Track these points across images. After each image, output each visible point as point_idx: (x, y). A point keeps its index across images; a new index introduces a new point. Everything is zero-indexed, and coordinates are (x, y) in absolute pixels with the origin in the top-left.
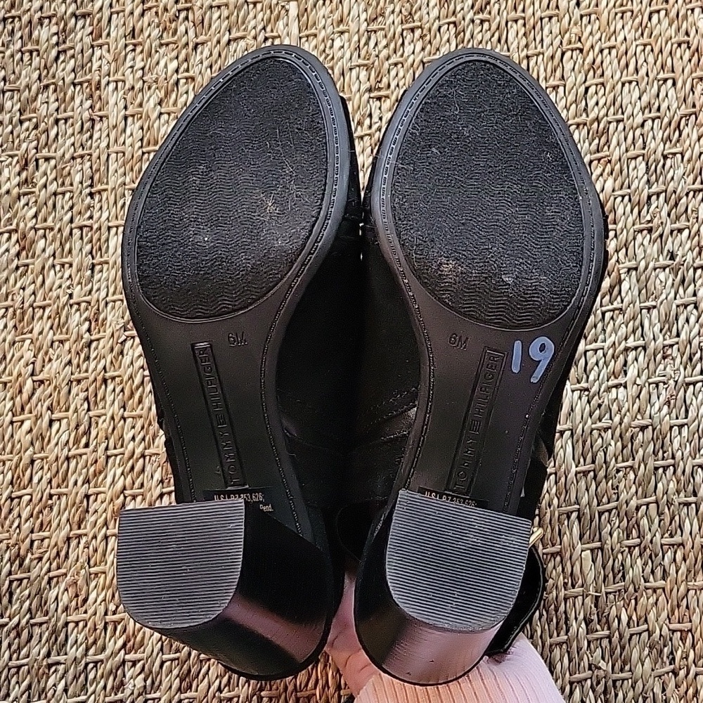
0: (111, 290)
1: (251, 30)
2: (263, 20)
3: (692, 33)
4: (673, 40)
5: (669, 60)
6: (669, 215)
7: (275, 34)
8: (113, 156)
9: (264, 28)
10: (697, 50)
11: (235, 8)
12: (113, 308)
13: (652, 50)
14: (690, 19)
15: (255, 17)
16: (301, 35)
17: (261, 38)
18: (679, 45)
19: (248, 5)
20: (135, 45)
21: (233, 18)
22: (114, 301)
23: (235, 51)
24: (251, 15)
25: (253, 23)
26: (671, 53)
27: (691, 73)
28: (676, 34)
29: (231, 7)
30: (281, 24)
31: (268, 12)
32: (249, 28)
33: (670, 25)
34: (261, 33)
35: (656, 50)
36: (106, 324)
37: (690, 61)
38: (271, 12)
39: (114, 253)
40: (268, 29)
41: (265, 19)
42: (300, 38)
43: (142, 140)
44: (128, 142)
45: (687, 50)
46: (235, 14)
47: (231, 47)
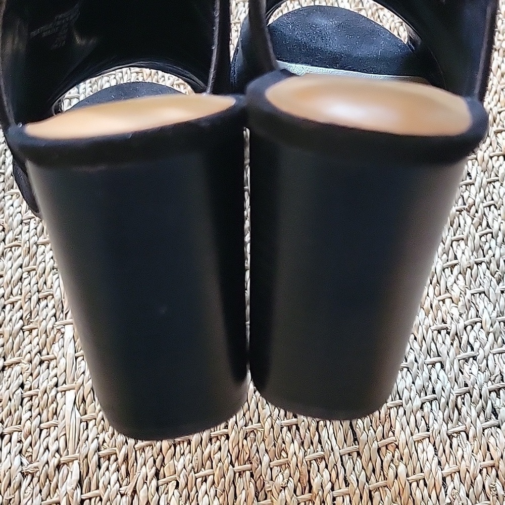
1: (26, 354)
2: (38, 344)
3: (449, 320)
4: (433, 328)
5: (433, 345)
6: (468, 496)
7: (51, 356)
9: (40, 352)
10: (457, 334)
11: (10, 335)
13: (415, 339)
14: (443, 309)
15: (31, 343)
16: (77, 354)
17: (36, 360)
18: (439, 332)
19: (23, 332)
21: (8, 346)
23: (10, 376)
24: (27, 341)
25: (28, 348)
26: (433, 340)
27: (456, 355)
28: (434, 323)
29: (6, 335)
30: (56, 347)
31: (44, 336)
32: (24, 353)
33: (427, 315)
34: (37, 356)
35: (419, 337)
37: (452, 344)
38: (47, 337)
40: (44, 352)
41: (40, 343)
42: (76, 358)
45: (447, 335)
46: (11, 341)
47: (5, 372)
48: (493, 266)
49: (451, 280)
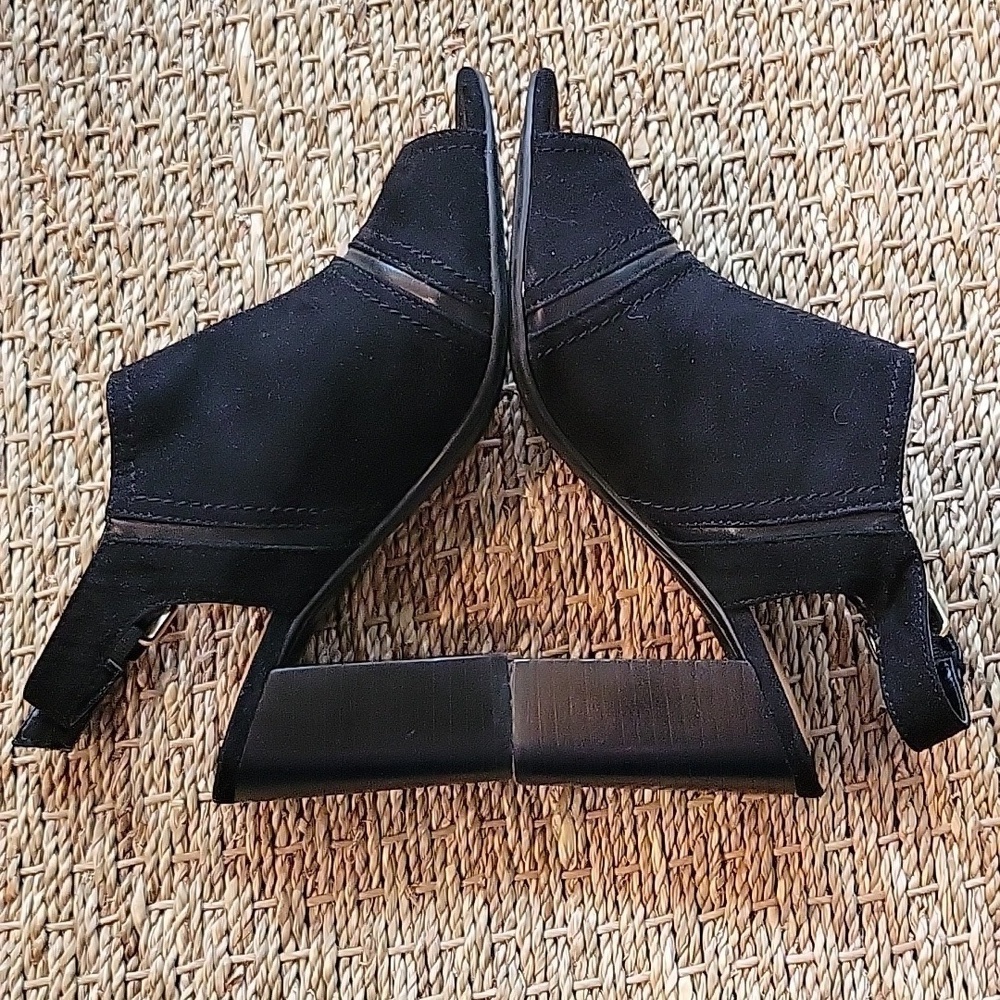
0: (18, 639)
1: (199, 258)
2: (214, 242)
3: (809, 240)
4: (783, 252)
5: (778, 280)
7: (232, 261)
8: (12, 447)
9: (217, 254)
10: (816, 265)
11: (175, 226)
12: (22, 664)
13: (755, 267)
14: (805, 221)
15: (204, 238)
16: (269, 261)
17: (212, 268)
18: (792, 258)
19: (193, 221)
20: (37, 285)
21: (173, 241)
22: (23, 655)
23: (178, 288)
24: (198, 235)
25: (200, 248)
26: (780, 270)
27: (809, 298)
28: (786, 242)
29: (170, 224)
30: (239, 247)
31: (222, 230)
32: (196, 256)
33: (779, 228)
34: (213, 261)
35: (760, 267)
36: (11, 688)
37: (807, 280)
38: (226, 231)
39: (19, 587)
40: (223, 254)
41: (217, 241)
42: (268, 266)
43: (51, 422)
44: (33, 425)
45: (803, 264)
46: (176, 235)
47: (171, 282)
48: (896, 154)
49: (826, 174)
